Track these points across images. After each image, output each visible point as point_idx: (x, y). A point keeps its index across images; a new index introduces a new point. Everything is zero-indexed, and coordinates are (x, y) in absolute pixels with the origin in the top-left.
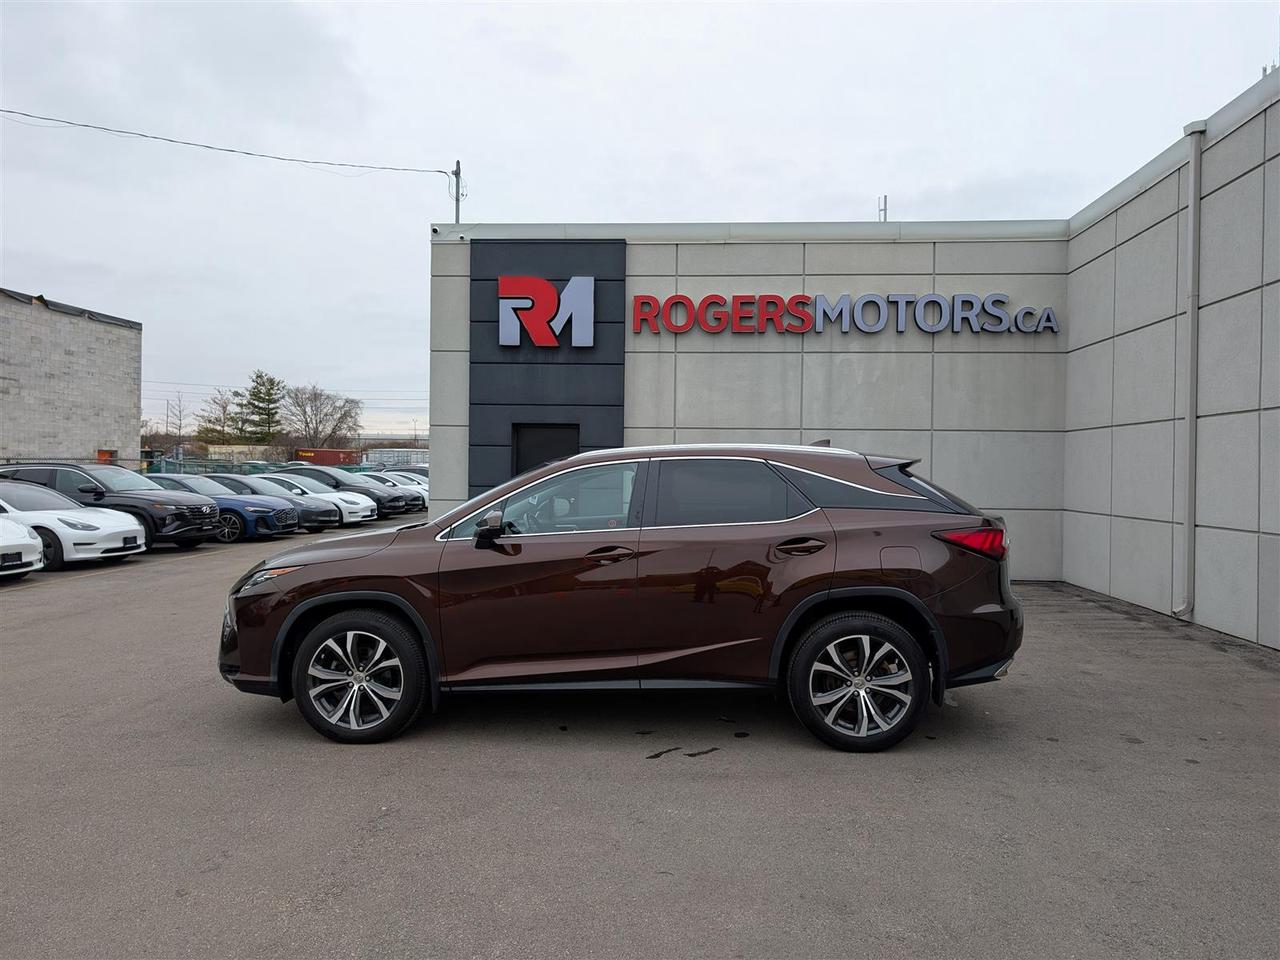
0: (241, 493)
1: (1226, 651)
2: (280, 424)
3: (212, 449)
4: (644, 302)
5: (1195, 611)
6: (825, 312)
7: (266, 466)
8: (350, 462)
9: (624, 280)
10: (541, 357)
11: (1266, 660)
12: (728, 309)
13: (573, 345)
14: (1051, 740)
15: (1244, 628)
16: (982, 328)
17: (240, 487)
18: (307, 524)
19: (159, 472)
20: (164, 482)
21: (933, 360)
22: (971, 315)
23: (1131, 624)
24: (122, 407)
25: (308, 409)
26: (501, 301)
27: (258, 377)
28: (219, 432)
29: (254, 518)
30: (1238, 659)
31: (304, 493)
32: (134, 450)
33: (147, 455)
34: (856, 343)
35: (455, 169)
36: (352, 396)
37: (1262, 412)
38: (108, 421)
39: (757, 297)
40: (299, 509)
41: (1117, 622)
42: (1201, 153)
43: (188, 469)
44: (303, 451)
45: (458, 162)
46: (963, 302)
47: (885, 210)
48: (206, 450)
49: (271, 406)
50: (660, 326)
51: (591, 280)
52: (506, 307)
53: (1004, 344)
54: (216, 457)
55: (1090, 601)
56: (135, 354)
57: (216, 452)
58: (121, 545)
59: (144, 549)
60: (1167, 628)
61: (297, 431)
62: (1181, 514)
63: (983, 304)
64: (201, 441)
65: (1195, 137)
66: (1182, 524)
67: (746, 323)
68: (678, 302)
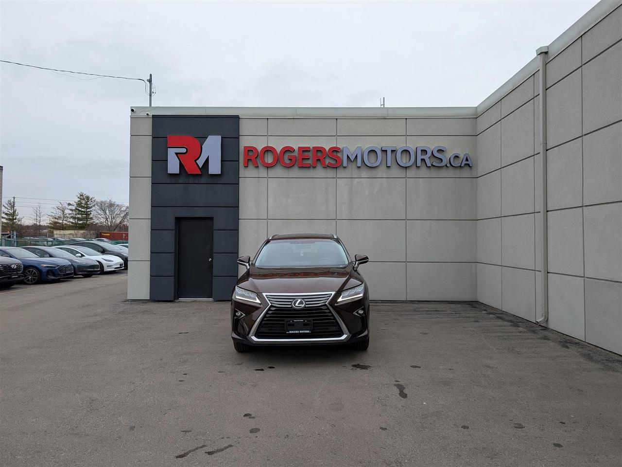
1: (568, 348)
2: (93, 219)
3: (55, 232)
4: (249, 150)
5: (549, 321)
6: (348, 156)
9: (238, 138)
10: (191, 180)
11: (592, 354)
12: (296, 154)
13: (209, 173)
15: (577, 331)
16: (432, 165)
17: (42, 254)
21: (406, 182)
22: (426, 157)
23: (513, 329)
25: (107, 212)
26: (169, 149)
27: (81, 195)
28: (61, 223)
29: (46, 270)
30: (575, 353)
34: (365, 173)
35: (149, 78)
37: (584, 208)
39: (311, 148)
40: (75, 265)
41: (506, 328)
42: (546, 64)
44: (105, 233)
45: (151, 75)
46: (422, 150)
48: (53, 233)
49: (88, 210)
50: (259, 163)
51: (220, 137)
52: (171, 152)
53: (444, 173)
54: (57, 236)
55: (492, 314)
57: (57, 233)
60: (534, 332)
61: (101, 223)
62: (540, 266)
63: (432, 152)
64: (50, 228)
65: (542, 55)
66: (540, 271)
67: (306, 162)
68: (268, 150)
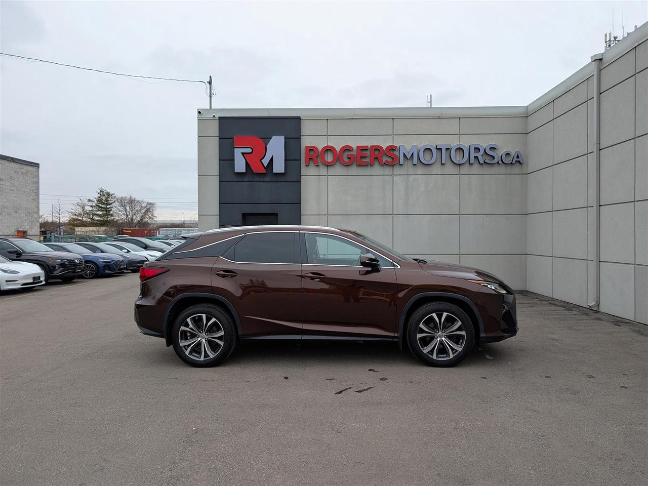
0: (95, 252)
1: (620, 326)
2: (113, 216)
3: (77, 229)
4: (311, 149)
5: (600, 305)
6: (404, 154)
7: (106, 238)
8: (151, 235)
9: (300, 138)
10: (257, 179)
11: (642, 330)
12: (354, 153)
13: (274, 172)
14: (548, 377)
15: (628, 314)
16: (484, 162)
17: (94, 249)
18: (131, 268)
19: (51, 242)
20: (53, 247)
21: (460, 178)
22: (479, 155)
23: (568, 312)
24: (29, 208)
25: (128, 208)
26: (235, 149)
27: (101, 191)
28: (80, 220)
29: (103, 265)
30: (627, 330)
31: (129, 251)
32: (36, 230)
33: (43, 233)
34: (420, 170)
35: (209, 80)
36: (150, 201)
37: (636, 203)
38: (22, 215)
39: (369, 146)
40: (126, 260)
41: (560, 311)
42: (600, 71)
43: (65, 240)
44: (125, 230)
45: (211, 77)
46: (475, 148)
47: (431, 102)
48: (74, 230)
49: (108, 207)
50: (319, 162)
51: (282, 138)
52: (238, 153)
53: (495, 170)
54: (79, 233)
55: (544, 301)
56: (35, 180)
57: (79, 230)
58: (32, 281)
59: (44, 283)
60: (587, 314)
61: (122, 219)
62: (592, 255)
63: (485, 150)
64: (71, 225)
65: (597, 62)
66: (593, 261)
67: (364, 160)
68: (328, 149)
